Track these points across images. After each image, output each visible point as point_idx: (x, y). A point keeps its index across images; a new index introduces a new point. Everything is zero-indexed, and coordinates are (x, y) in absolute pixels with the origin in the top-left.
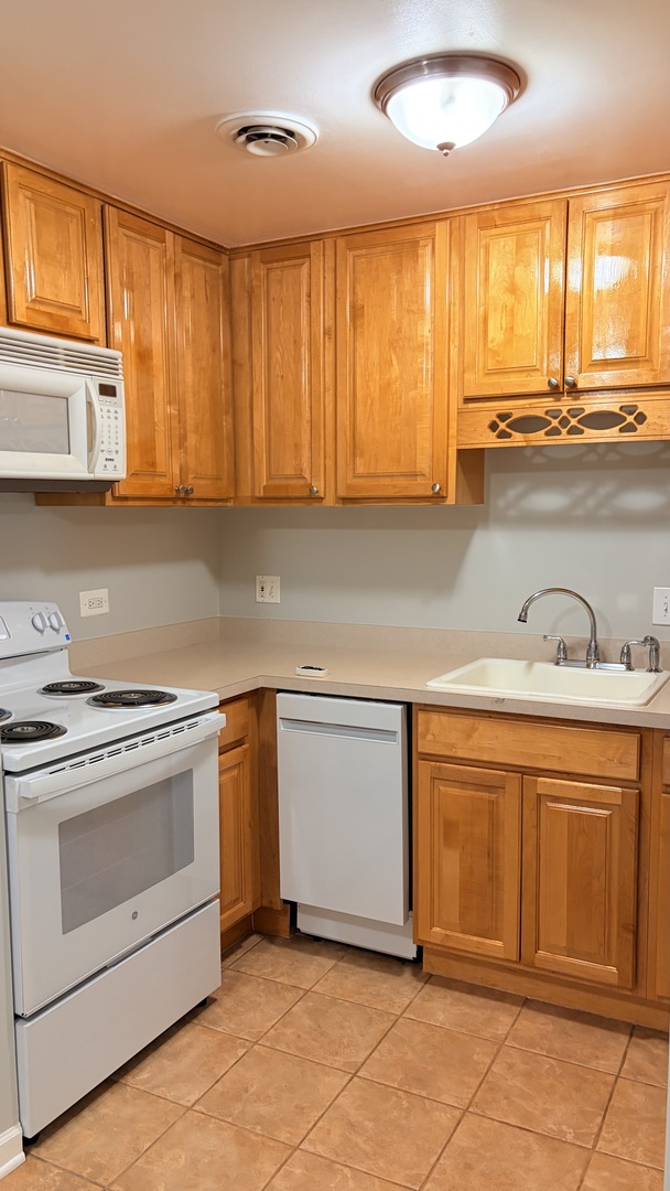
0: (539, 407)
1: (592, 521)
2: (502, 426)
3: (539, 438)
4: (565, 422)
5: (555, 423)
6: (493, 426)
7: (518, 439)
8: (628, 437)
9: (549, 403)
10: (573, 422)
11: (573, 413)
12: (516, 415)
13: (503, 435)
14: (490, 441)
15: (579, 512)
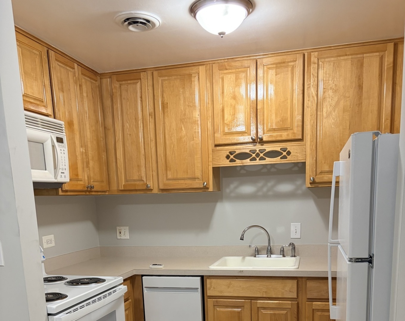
0: (246, 149)
1: (265, 197)
2: (232, 157)
3: (247, 162)
4: (258, 155)
5: (254, 155)
6: (228, 157)
7: (238, 163)
8: (284, 161)
9: (251, 147)
10: (261, 155)
11: (261, 151)
12: (238, 152)
13: (232, 161)
14: (226, 163)
15: (260, 193)
